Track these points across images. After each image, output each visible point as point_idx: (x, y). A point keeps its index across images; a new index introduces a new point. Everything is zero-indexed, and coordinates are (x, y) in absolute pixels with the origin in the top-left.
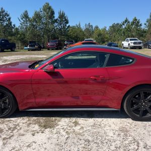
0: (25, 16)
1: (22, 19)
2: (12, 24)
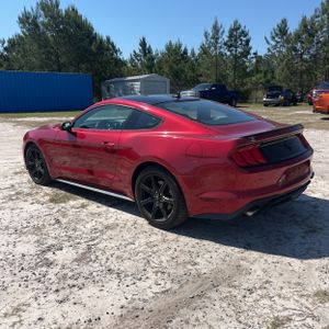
0: (280, 31)
1: (273, 38)
2: (252, 51)
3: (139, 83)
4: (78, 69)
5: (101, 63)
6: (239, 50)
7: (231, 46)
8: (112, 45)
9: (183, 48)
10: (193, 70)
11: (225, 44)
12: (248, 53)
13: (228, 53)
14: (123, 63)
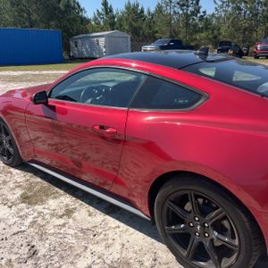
2: (201, 10)
3: (103, 39)
4: (49, 26)
5: (69, 20)
6: (190, 9)
7: (184, 5)
8: (78, 4)
9: (140, 8)
10: (150, 27)
11: (178, 4)
12: (199, 12)
13: (181, 12)
14: (88, 21)
